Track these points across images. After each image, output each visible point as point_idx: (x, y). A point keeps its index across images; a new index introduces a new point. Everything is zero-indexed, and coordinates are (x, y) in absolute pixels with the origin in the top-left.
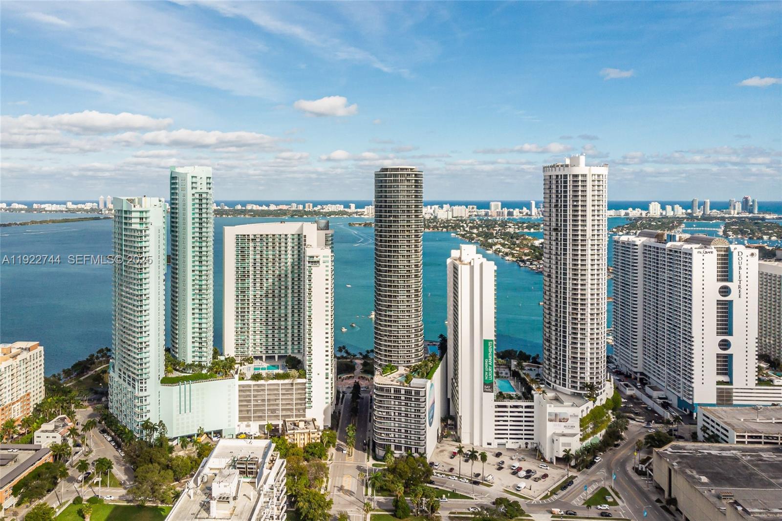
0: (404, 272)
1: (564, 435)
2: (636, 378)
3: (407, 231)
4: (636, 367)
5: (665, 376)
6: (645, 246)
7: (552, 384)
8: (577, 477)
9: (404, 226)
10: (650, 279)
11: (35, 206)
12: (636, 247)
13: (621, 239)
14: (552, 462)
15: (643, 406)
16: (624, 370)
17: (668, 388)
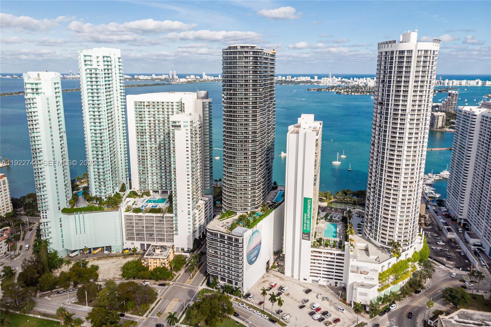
0: (241, 138)
1: (362, 286)
2: (460, 223)
3: (245, 103)
4: (461, 215)
5: (483, 228)
6: (483, 116)
7: (367, 235)
8: (366, 324)
9: (242, 98)
10: (483, 145)
11: (136, 77)
12: (474, 117)
13: (464, 109)
14: (350, 305)
15: (457, 250)
16: (452, 215)
17: (484, 238)
